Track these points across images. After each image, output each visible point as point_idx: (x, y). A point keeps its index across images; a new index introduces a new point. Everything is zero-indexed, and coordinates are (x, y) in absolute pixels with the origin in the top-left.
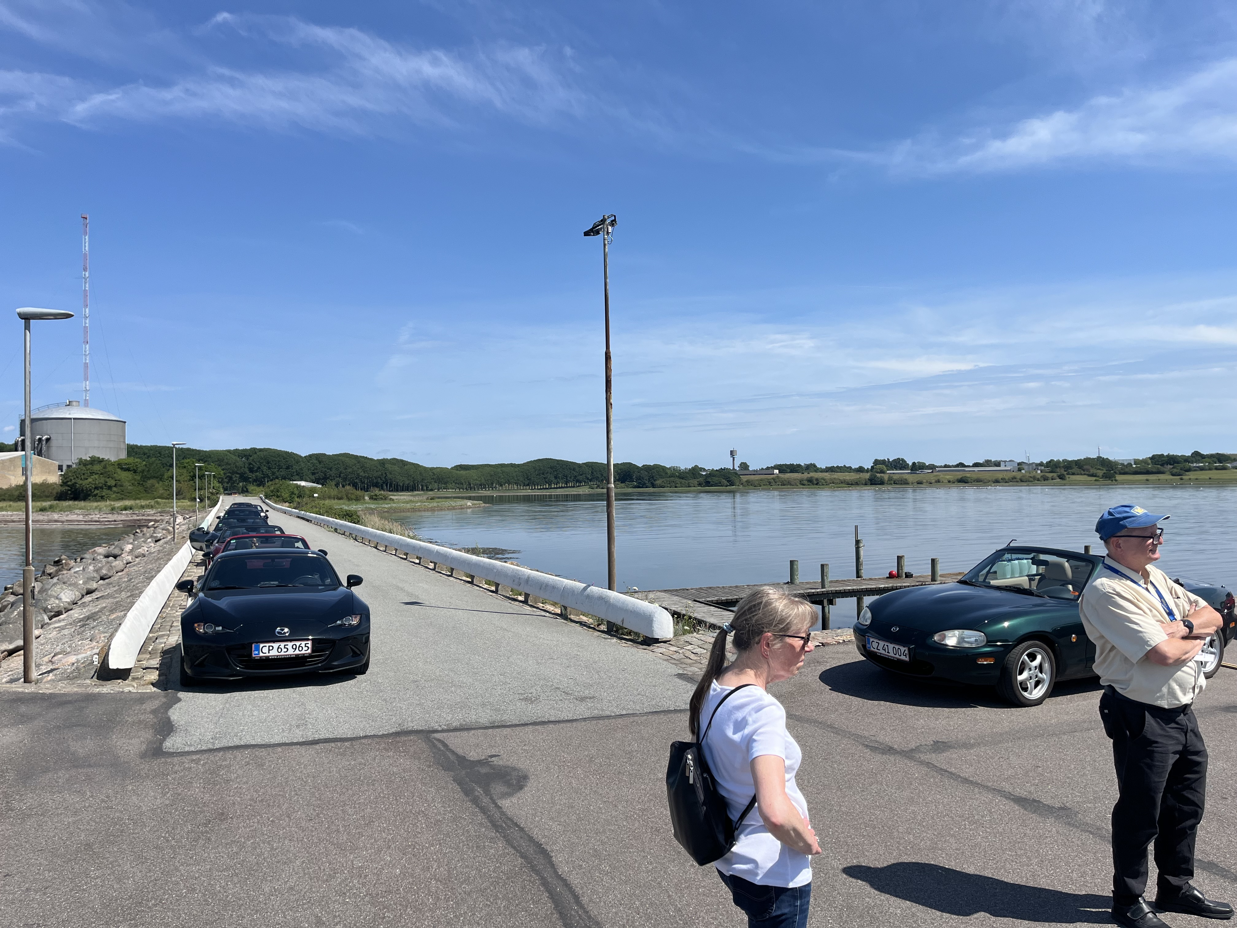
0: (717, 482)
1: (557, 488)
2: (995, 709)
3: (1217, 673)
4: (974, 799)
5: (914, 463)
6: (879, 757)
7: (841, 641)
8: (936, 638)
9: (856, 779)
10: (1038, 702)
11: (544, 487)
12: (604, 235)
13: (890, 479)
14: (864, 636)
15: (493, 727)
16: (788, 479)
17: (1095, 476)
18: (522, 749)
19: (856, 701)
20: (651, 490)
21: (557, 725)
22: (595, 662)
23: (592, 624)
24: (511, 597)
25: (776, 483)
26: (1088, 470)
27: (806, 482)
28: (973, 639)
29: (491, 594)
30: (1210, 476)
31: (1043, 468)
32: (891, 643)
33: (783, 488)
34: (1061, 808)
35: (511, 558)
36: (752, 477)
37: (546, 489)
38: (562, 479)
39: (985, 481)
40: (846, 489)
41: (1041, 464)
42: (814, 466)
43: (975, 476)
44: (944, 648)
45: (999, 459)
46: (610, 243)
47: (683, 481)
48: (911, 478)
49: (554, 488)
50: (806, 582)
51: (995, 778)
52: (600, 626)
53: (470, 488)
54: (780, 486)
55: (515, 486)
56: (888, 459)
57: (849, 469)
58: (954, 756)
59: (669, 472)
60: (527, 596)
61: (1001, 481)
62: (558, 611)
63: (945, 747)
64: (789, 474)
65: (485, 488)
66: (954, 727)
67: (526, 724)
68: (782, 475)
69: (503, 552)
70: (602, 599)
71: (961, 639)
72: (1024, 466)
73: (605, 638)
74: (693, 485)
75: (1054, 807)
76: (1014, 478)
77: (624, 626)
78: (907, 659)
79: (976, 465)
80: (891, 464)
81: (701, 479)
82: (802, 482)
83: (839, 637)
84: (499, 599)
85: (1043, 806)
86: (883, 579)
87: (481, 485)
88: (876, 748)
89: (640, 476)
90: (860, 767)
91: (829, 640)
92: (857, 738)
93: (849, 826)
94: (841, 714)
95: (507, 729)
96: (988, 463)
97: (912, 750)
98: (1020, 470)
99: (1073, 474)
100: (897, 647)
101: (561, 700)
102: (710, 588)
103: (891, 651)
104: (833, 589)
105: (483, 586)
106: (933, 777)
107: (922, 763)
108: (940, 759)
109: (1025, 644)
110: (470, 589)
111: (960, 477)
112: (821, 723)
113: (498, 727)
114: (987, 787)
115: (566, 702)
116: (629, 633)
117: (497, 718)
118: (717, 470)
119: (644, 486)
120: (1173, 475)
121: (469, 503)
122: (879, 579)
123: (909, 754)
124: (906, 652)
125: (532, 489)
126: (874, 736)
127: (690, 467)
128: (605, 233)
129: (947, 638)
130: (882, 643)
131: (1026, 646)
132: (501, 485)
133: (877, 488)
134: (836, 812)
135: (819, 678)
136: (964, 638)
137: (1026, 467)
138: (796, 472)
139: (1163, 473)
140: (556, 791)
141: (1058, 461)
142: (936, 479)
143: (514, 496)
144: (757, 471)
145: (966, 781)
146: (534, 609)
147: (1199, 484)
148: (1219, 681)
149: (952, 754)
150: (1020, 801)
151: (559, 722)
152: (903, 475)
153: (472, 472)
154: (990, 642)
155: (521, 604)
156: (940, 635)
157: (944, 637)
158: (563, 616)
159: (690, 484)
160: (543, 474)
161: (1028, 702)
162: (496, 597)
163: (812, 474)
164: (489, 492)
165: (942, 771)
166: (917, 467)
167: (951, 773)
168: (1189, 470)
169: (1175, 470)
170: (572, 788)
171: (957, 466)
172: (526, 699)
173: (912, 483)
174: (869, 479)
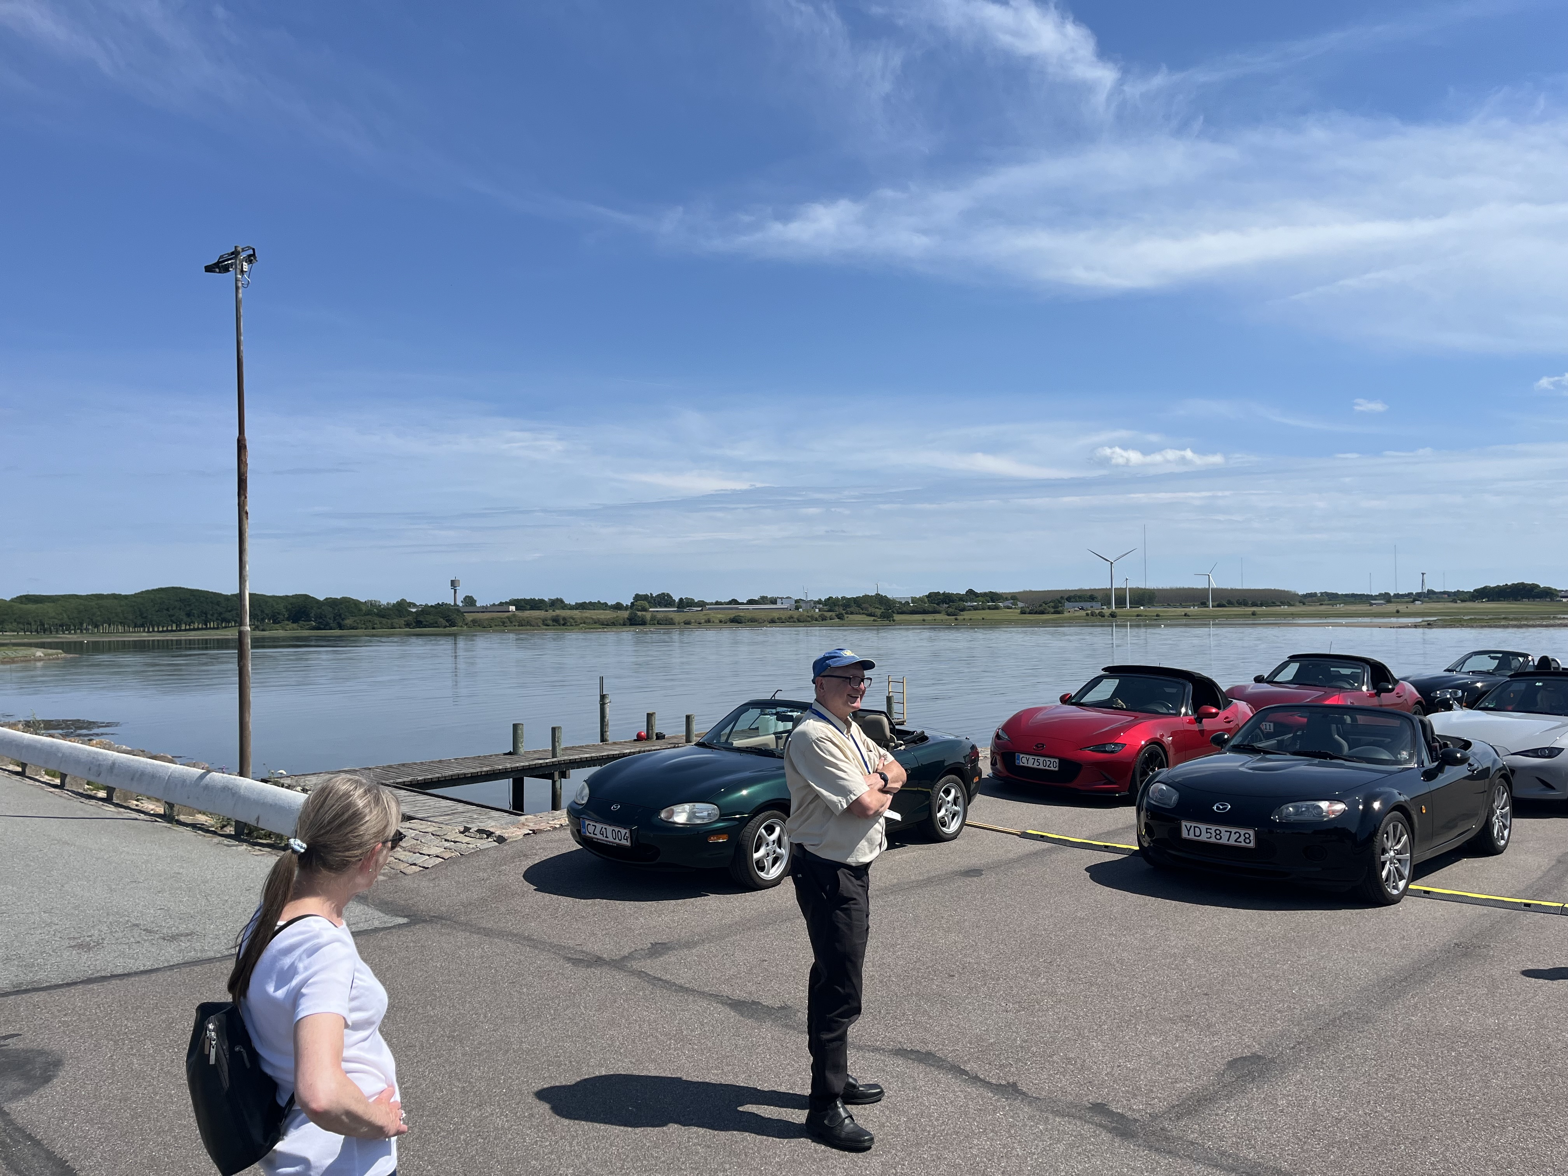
0: (431, 621)
1: (190, 630)
2: (728, 896)
3: (961, 833)
4: (687, 1010)
5: (681, 600)
6: (582, 972)
7: (558, 826)
8: (663, 815)
9: (548, 1005)
10: (776, 882)
11: (169, 628)
12: (236, 274)
13: (653, 618)
14: (579, 819)
15: (17, 993)
16: (527, 617)
17: (874, 616)
18: (59, 1022)
19: (566, 902)
20: (337, 632)
21: (124, 981)
22: (205, 882)
23: (212, 826)
24: (85, 793)
25: (511, 623)
26: (866, 609)
27: (550, 622)
28: (705, 814)
29: (53, 790)
30: (983, 616)
31: (821, 606)
32: (610, 825)
33: (521, 630)
34: (782, 1008)
35: (102, 734)
36: (480, 615)
37: (172, 631)
38: (199, 617)
39: (760, 621)
40: (600, 630)
41: (819, 602)
42: (561, 601)
43: (749, 615)
44: (672, 827)
45: (775, 596)
46: (246, 286)
47: (384, 621)
48: (678, 617)
49: (186, 630)
50: (534, 751)
51: (715, 981)
52: (225, 829)
53: (43, 629)
54: (517, 627)
55: (120, 627)
56: (651, 594)
57: (604, 606)
58: (673, 959)
59: (364, 608)
60: (110, 790)
61: (777, 621)
62: (161, 811)
63: (663, 949)
64: (528, 612)
65: (69, 629)
66: (678, 922)
67: (75, 983)
68: (519, 613)
69: (90, 725)
70: (228, 791)
71: (692, 815)
72: (801, 604)
73: (228, 846)
74: (398, 626)
75: (773, 1008)
76: (791, 617)
77: (260, 826)
78: (628, 844)
79: (751, 602)
80: (655, 600)
81: (410, 618)
82: (546, 622)
83: (556, 821)
84: (65, 798)
85: (761, 1009)
86: (630, 742)
87: (62, 626)
88: (581, 961)
89: (321, 613)
90: (556, 987)
91: (543, 826)
92: (557, 950)
93: (527, 1068)
94: (545, 920)
95: (41, 993)
96: (763, 600)
97: (624, 958)
98: (797, 608)
99: (852, 613)
100: (617, 829)
101: (139, 942)
102: (403, 765)
103: (610, 835)
104: (566, 758)
105: (42, 779)
106: (643, 989)
107: (633, 973)
108: (653, 966)
109: (762, 816)
110: (17, 783)
111: (732, 616)
112: (516, 935)
113: (26, 991)
114: (703, 993)
115: (147, 944)
116: (269, 835)
117: (26, 978)
118: (432, 606)
119: (327, 627)
120: (948, 615)
121: (39, 653)
122: (625, 742)
123: (618, 964)
124: (627, 835)
125: (149, 632)
126: (581, 945)
127: (394, 601)
128: (238, 271)
129: (675, 814)
130: (599, 826)
131: (763, 817)
132: (96, 626)
133: (638, 629)
134: (514, 1052)
135: (523, 876)
136: (695, 812)
137: (803, 605)
138: (539, 609)
139: (939, 613)
140: (104, 1078)
141: (837, 598)
142: (706, 618)
143: (118, 641)
144: (486, 607)
145: (682, 989)
146: (122, 810)
147: (973, 625)
148: (962, 842)
149: (670, 958)
150: (737, 1005)
151: (128, 975)
152: (669, 614)
153: (46, 606)
154: (724, 815)
155: (101, 803)
156: (667, 812)
157: (672, 814)
158: (168, 818)
159: (394, 624)
160: (168, 610)
161: (765, 884)
162: (61, 794)
163: (558, 612)
164: (75, 636)
165: (655, 981)
166: (685, 604)
167: (666, 982)
168: (963, 610)
169: (950, 610)
170: (132, 1070)
171: (730, 603)
172: (80, 946)
173: (679, 624)
174: (628, 619)
